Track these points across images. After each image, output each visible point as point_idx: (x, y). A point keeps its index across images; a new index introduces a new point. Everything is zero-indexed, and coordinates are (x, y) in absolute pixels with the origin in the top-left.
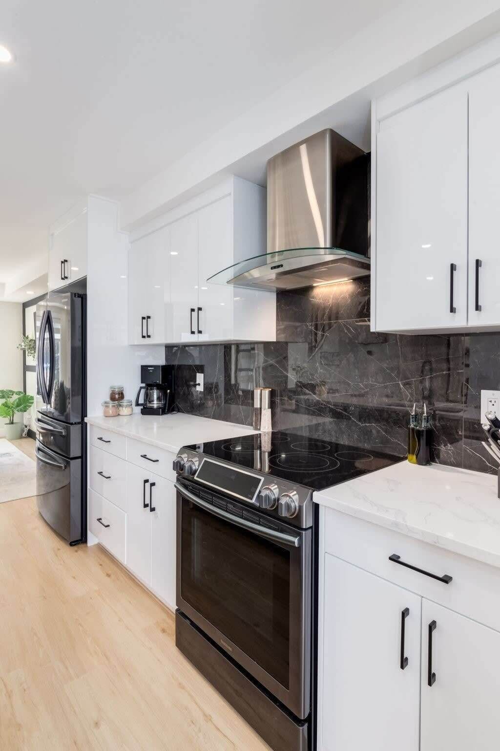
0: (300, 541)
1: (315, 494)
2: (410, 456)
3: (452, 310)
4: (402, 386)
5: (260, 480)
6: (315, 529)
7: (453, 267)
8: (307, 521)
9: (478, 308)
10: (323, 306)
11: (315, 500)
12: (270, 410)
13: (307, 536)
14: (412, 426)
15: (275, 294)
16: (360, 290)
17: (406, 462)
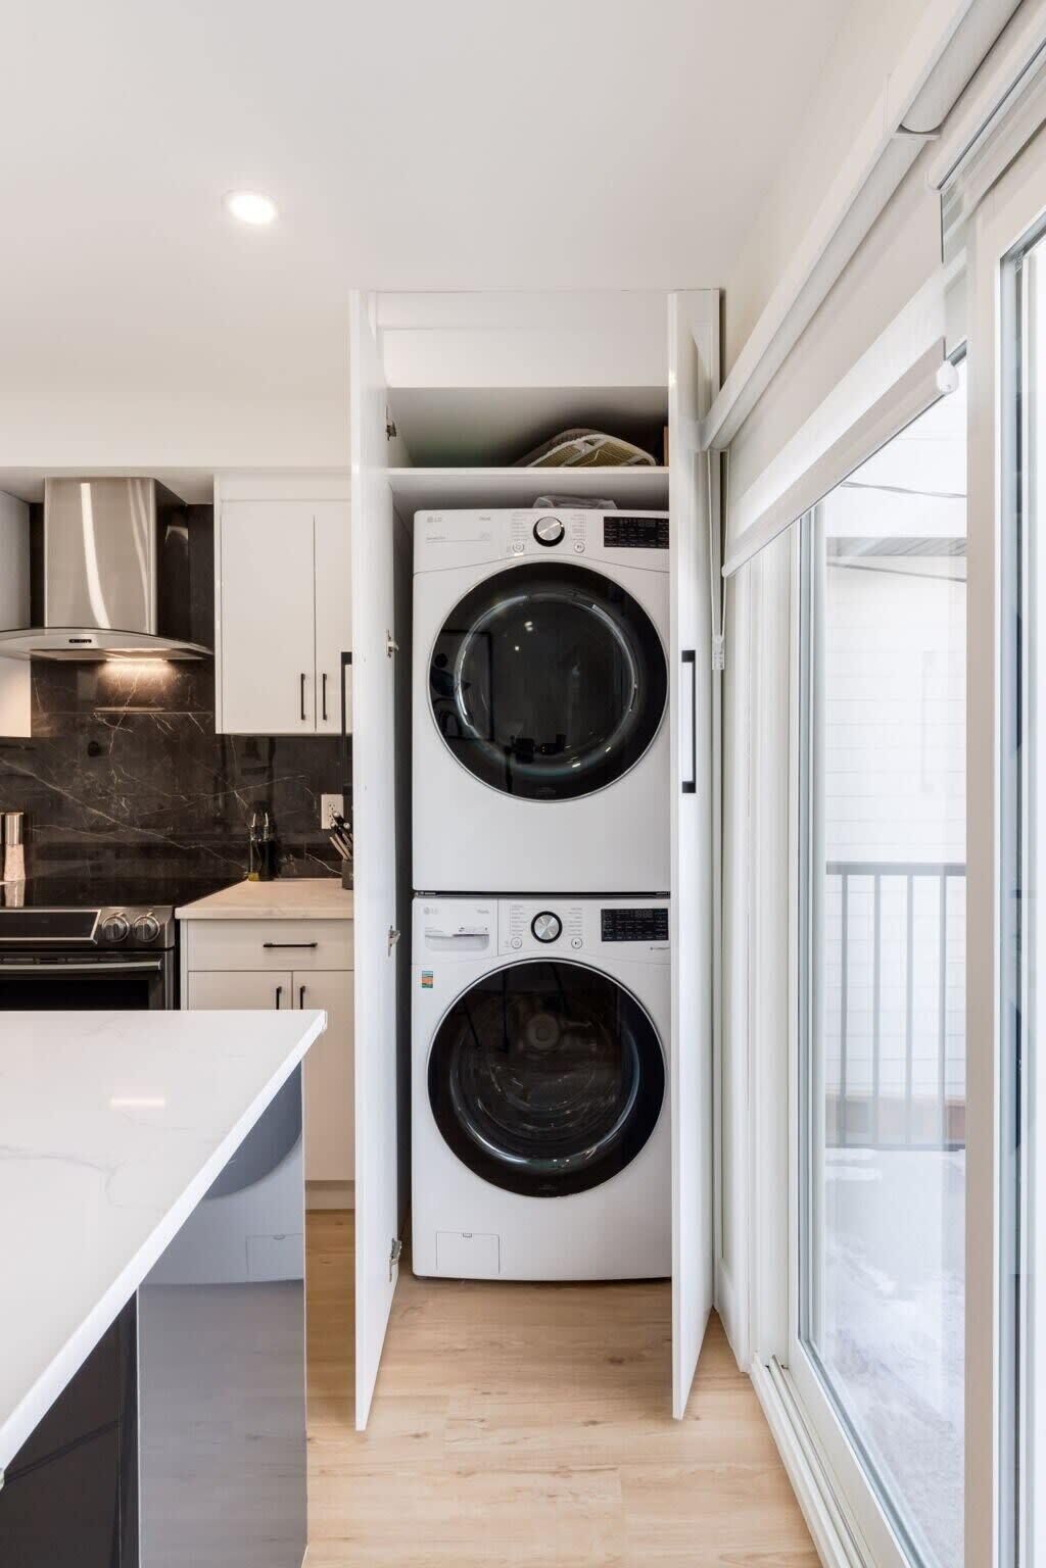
0: (163, 963)
1: (177, 910)
2: (251, 875)
3: (303, 717)
4: (237, 796)
5: (96, 913)
6: (177, 949)
7: (303, 676)
8: (168, 942)
9: (325, 717)
10: (121, 690)
11: (177, 916)
12: (21, 846)
13: (168, 956)
14: (252, 839)
15: (29, 662)
16: (179, 676)
17: (247, 883)
